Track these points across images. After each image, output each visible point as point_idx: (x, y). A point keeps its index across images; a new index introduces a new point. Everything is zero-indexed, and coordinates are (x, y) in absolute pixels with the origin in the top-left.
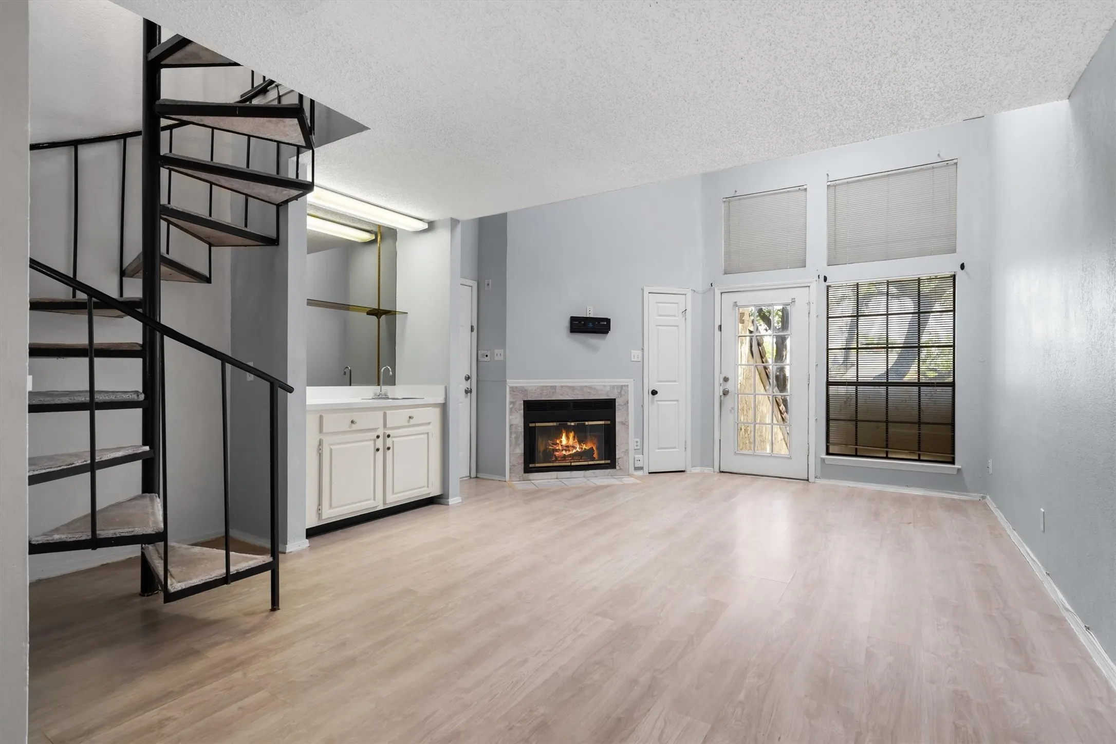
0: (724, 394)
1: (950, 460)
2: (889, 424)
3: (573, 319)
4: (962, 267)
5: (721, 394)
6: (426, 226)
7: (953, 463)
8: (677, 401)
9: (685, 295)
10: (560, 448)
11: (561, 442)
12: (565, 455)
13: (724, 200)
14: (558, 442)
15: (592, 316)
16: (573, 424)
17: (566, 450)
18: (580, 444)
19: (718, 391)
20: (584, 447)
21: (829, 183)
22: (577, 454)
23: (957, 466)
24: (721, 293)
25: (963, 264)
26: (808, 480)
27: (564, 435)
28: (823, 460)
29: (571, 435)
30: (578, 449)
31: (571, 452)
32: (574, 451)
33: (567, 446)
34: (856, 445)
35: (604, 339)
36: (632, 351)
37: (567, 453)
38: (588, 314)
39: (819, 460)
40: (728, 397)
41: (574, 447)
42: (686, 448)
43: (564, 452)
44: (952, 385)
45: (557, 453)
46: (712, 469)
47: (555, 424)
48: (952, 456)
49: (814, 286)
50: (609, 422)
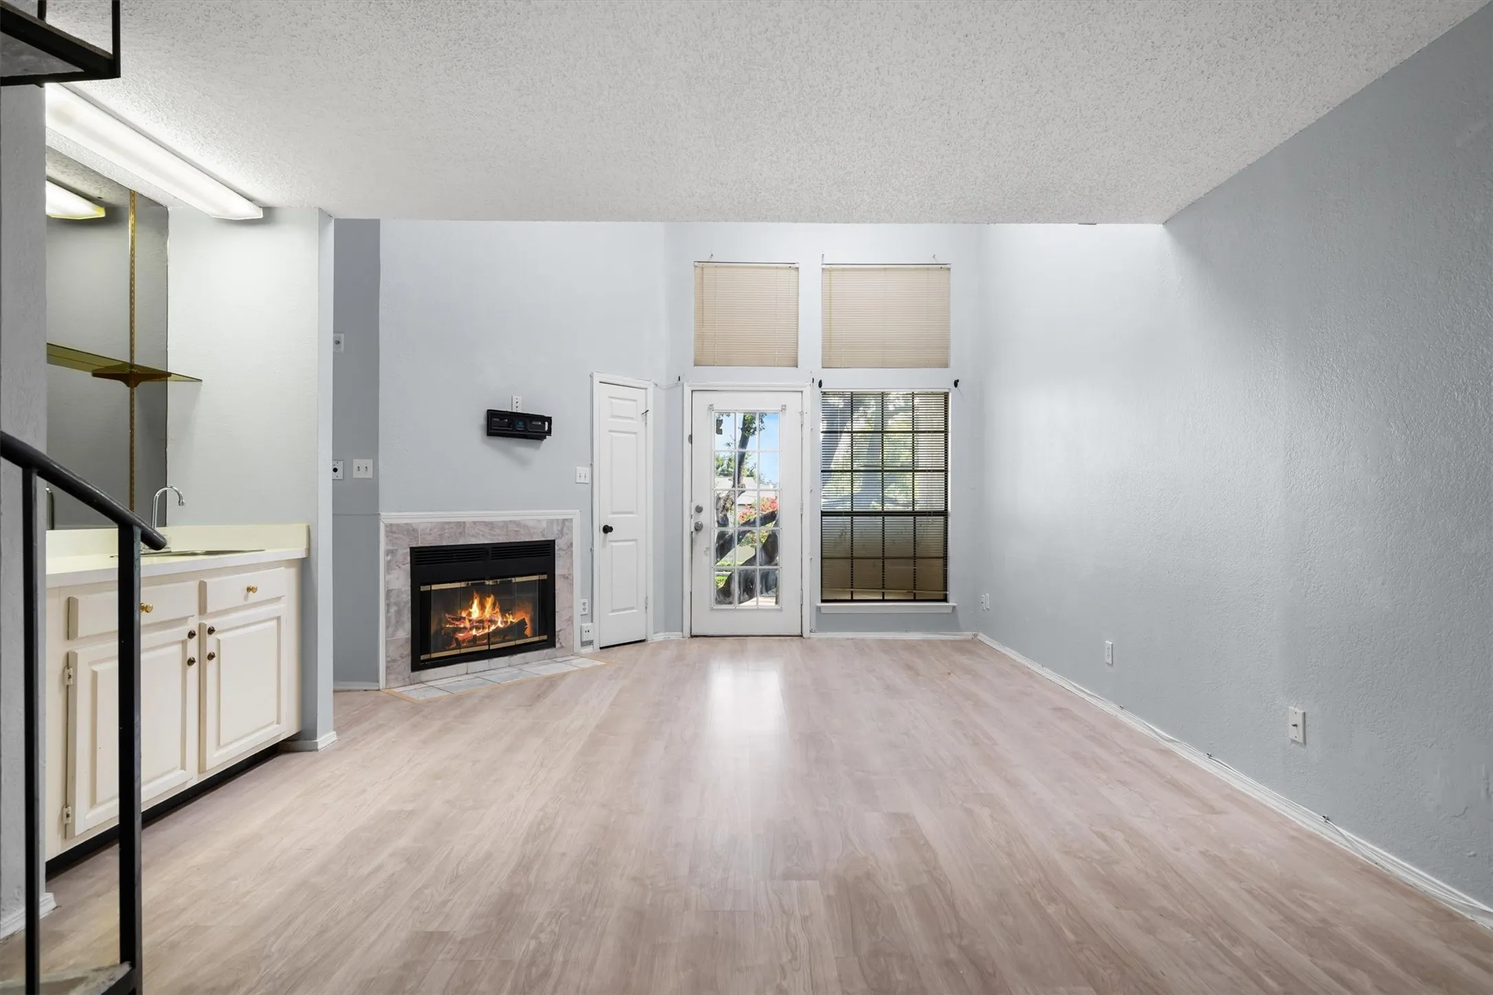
0: (696, 530)
1: (942, 598)
2: (885, 561)
3: (492, 415)
4: (956, 383)
5: (693, 529)
6: (259, 214)
7: (945, 600)
8: (635, 540)
9: (646, 389)
10: (468, 625)
11: (470, 614)
12: (475, 636)
13: (696, 264)
14: (464, 615)
15: (520, 411)
16: (490, 583)
17: (478, 628)
18: (503, 615)
19: (689, 526)
20: (510, 619)
21: (824, 266)
22: (498, 632)
23: (951, 604)
24: (692, 392)
25: (958, 381)
26: (801, 636)
27: (476, 602)
28: (819, 609)
29: (489, 601)
30: (500, 625)
31: (486, 631)
32: (493, 628)
33: (481, 621)
34: (852, 588)
35: (538, 448)
36: (577, 468)
37: (481, 633)
38: (514, 407)
39: (814, 611)
40: (701, 534)
41: (492, 622)
42: (646, 608)
43: (474, 632)
44: (944, 514)
45: (460, 635)
46: (681, 633)
47: (463, 584)
48: (945, 592)
49: (807, 392)
50: (545, 577)
